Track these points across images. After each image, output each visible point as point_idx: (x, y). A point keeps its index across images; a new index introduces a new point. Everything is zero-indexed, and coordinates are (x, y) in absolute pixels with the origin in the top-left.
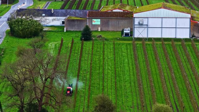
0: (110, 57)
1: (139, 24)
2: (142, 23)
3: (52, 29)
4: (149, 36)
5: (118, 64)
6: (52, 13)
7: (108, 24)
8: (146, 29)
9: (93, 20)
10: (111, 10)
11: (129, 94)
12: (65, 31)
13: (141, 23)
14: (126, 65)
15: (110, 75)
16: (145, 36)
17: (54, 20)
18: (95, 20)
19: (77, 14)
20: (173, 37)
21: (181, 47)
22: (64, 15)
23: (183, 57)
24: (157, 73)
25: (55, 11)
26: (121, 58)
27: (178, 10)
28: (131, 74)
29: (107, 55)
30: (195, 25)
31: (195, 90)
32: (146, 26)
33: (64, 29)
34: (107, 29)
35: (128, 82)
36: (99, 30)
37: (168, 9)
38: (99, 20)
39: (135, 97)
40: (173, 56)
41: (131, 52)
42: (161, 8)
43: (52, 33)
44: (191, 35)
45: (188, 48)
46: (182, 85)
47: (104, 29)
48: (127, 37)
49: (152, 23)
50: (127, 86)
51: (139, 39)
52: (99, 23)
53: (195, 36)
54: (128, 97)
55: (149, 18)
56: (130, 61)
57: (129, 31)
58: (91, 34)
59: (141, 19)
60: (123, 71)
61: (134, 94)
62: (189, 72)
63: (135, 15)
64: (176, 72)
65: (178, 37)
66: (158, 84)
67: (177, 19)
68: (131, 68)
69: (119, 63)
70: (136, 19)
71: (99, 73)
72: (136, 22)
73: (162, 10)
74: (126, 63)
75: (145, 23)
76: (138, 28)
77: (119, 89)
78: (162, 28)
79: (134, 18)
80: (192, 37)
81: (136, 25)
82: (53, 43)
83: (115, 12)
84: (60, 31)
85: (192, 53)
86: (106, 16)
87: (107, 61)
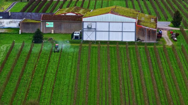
0: (55, 61)
1: (88, 28)
2: (91, 27)
3: (9, 31)
4: (97, 39)
5: (61, 67)
6: (10, 15)
7: (61, 27)
8: (94, 32)
9: (47, 23)
10: (64, 14)
11: (65, 97)
12: (20, 33)
13: (89, 27)
14: (69, 68)
15: (51, 79)
16: (93, 39)
17: (11, 22)
18: (48, 23)
19: (33, 17)
20: (120, 40)
21: (125, 50)
22: (21, 18)
23: (125, 60)
24: (96, 77)
25: (12, 14)
26: (66, 61)
27: (125, 15)
28: (72, 77)
29: (53, 58)
30: (140, 29)
31: (128, 94)
32: (94, 30)
33: (19, 31)
34: (60, 32)
35: (66, 86)
36: (53, 32)
37: (115, 14)
38: (52, 23)
39: (69, 101)
40: (115, 59)
41: (77, 56)
42: (108, 13)
43: (8, 35)
44: (136, 38)
45: (131, 51)
46: (117, 89)
47: (57, 32)
48: (77, 40)
49: (100, 26)
50: (65, 90)
51: (87, 42)
52: (52, 26)
53: (140, 40)
54: (62, 100)
55: (97, 23)
56: (74, 64)
57: (78, 35)
58: (42, 37)
59: (90, 23)
60: (64, 74)
61: (69, 98)
62: (127, 76)
63: (84, 20)
64: (114, 75)
65: (124, 40)
66: (95, 87)
67: (124, 23)
68: (73, 71)
69: (63, 66)
70: (84, 23)
71: (41, 77)
72: (85, 26)
73: (109, 15)
74: (69, 66)
75: (93, 27)
76: (86, 32)
77: (57, 92)
78: (109, 31)
79: (83, 22)
80: (137, 41)
81: (85, 29)
82: (6, 46)
83: (68, 16)
84: (15, 33)
85: (134, 56)
86: (59, 20)
87: (52, 64)
